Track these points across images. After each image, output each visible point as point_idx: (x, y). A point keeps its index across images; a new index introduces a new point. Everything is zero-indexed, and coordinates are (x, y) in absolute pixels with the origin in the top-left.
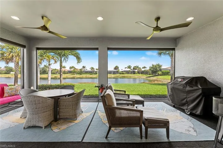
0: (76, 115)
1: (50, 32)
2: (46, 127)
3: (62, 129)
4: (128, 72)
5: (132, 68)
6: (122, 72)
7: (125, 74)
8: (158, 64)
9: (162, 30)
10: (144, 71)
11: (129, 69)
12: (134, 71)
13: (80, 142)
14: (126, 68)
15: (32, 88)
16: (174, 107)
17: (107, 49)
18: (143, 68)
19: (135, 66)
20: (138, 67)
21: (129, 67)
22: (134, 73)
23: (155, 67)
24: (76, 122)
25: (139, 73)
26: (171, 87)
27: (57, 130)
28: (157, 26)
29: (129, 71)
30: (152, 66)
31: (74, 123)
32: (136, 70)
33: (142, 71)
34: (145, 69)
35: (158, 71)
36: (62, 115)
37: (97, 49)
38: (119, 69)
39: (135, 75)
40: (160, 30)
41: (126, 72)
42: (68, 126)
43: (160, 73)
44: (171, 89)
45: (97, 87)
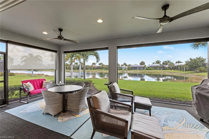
0: (78, 109)
1: (65, 40)
2: (55, 116)
3: (64, 120)
4: (155, 68)
5: (161, 63)
6: (149, 67)
7: (152, 70)
8: (199, 58)
9: (171, 19)
10: (178, 66)
11: (157, 65)
12: (164, 67)
13: (68, 137)
14: (153, 63)
15: (60, 82)
16: (202, 120)
17: (116, 47)
18: (177, 62)
19: (165, 61)
20: (169, 62)
21: (158, 62)
22: (164, 68)
23: (195, 61)
24: (77, 116)
25: (169, 68)
26: (196, 92)
27: (60, 120)
28: (165, 16)
29: (158, 66)
30: (189, 61)
31: (75, 117)
32: (167, 65)
33: (175, 67)
34: (180, 64)
35: (200, 66)
36: (69, 108)
37: (107, 48)
38: (145, 64)
39: (164, 71)
40: (168, 20)
41: (153, 68)
42: (69, 119)
43: (202, 68)
44: (196, 96)
45: (107, 85)
